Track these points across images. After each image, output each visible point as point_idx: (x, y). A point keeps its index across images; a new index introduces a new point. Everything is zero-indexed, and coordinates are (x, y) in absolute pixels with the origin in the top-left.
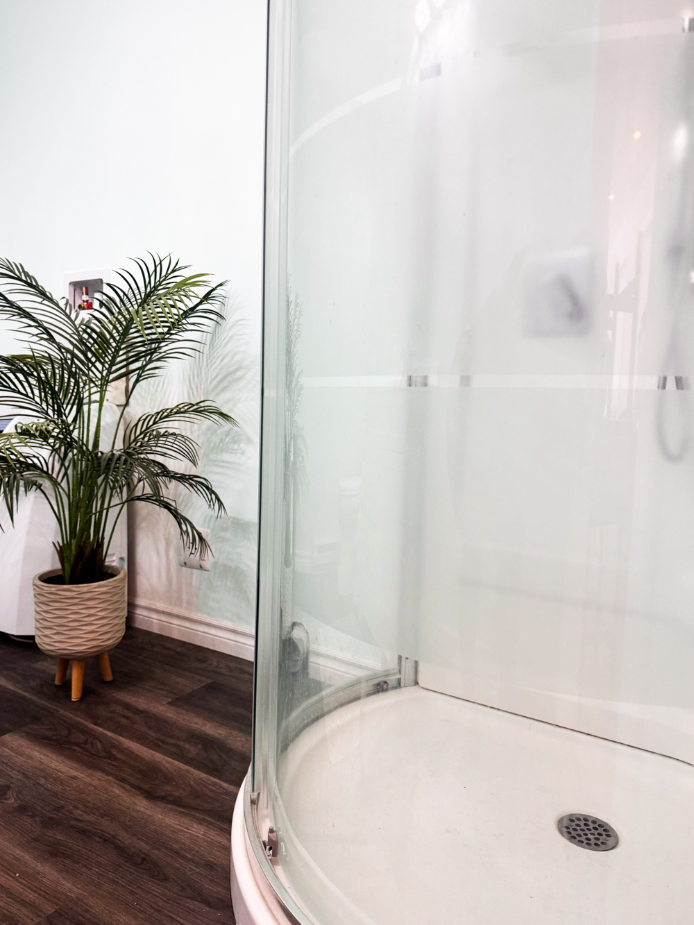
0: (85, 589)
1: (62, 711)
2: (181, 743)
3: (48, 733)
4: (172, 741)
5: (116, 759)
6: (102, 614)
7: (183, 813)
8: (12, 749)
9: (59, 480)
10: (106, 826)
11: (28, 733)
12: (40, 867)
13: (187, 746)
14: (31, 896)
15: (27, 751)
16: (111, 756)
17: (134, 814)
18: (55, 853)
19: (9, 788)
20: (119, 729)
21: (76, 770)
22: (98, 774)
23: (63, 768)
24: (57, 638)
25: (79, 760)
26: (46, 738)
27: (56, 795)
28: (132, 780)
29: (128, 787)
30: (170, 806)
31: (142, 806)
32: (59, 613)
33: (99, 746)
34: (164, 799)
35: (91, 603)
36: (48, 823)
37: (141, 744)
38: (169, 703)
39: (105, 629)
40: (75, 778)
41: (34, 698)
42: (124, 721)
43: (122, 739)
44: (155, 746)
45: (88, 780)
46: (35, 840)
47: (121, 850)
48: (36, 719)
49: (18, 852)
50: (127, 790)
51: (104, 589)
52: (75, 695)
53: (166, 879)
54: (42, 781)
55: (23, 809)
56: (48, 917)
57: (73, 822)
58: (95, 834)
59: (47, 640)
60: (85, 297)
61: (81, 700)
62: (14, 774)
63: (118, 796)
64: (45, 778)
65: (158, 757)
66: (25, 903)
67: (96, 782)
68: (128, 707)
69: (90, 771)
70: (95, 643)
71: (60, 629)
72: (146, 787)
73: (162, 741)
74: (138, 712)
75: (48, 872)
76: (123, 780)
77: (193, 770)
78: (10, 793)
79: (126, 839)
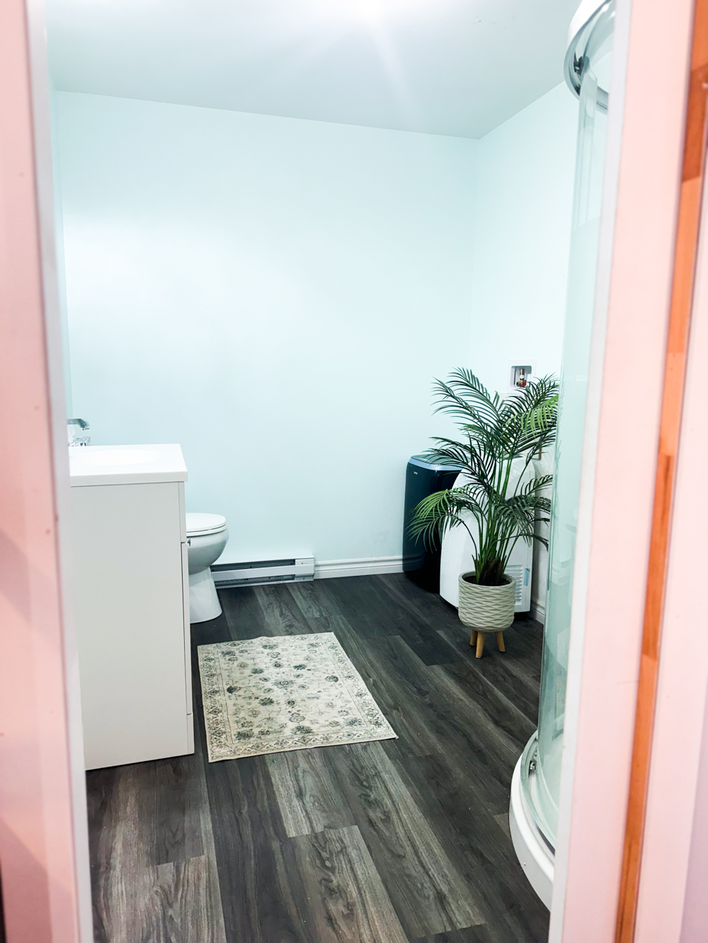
0: (485, 589)
1: (468, 662)
2: (528, 702)
3: (457, 672)
4: (524, 699)
5: (487, 698)
6: (496, 607)
7: (510, 738)
8: (435, 674)
9: (484, 513)
10: (468, 729)
11: (446, 668)
12: (430, 735)
13: (532, 705)
14: (422, 745)
15: (442, 678)
16: (484, 695)
17: (484, 729)
18: (439, 732)
19: (428, 693)
20: (496, 682)
21: (464, 696)
22: (475, 703)
23: (457, 693)
24: (468, 615)
25: (467, 692)
26: (454, 673)
27: (448, 705)
28: (490, 712)
29: (487, 715)
30: (504, 732)
31: (490, 726)
32: (470, 600)
33: (481, 687)
34: (504, 728)
35: (489, 599)
36: (441, 717)
37: (505, 695)
38: (533, 677)
39: (498, 617)
40: (462, 700)
41: (455, 649)
42: (501, 678)
43: (496, 689)
44: (512, 699)
45: (467, 703)
46: (431, 721)
47: (470, 742)
48: (452, 662)
49: (423, 725)
50: (485, 716)
51: (498, 592)
52: (478, 654)
53: (486, 764)
54: (445, 696)
55: (431, 706)
56: (427, 756)
57: (452, 721)
58: (461, 731)
59: (463, 616)
60: (522, 377)
61: (481, 658)
62: (432, 687)
63: (480, 717)
64: (447, 695)
65: (511, 705)
66: (418, 746)
67: (471, 706)
68: (507, 671)
69: (470, 699)
70: (490, 625)
71: (471, 611)
72: (497, 718)
73: (518, 698)
74: (511, 676)
75: (433, 739)
76: (486, 710)
77: (528, 719)
78: (427, 696)
79: (474, 738)
